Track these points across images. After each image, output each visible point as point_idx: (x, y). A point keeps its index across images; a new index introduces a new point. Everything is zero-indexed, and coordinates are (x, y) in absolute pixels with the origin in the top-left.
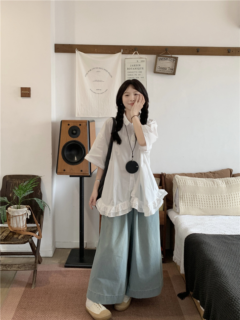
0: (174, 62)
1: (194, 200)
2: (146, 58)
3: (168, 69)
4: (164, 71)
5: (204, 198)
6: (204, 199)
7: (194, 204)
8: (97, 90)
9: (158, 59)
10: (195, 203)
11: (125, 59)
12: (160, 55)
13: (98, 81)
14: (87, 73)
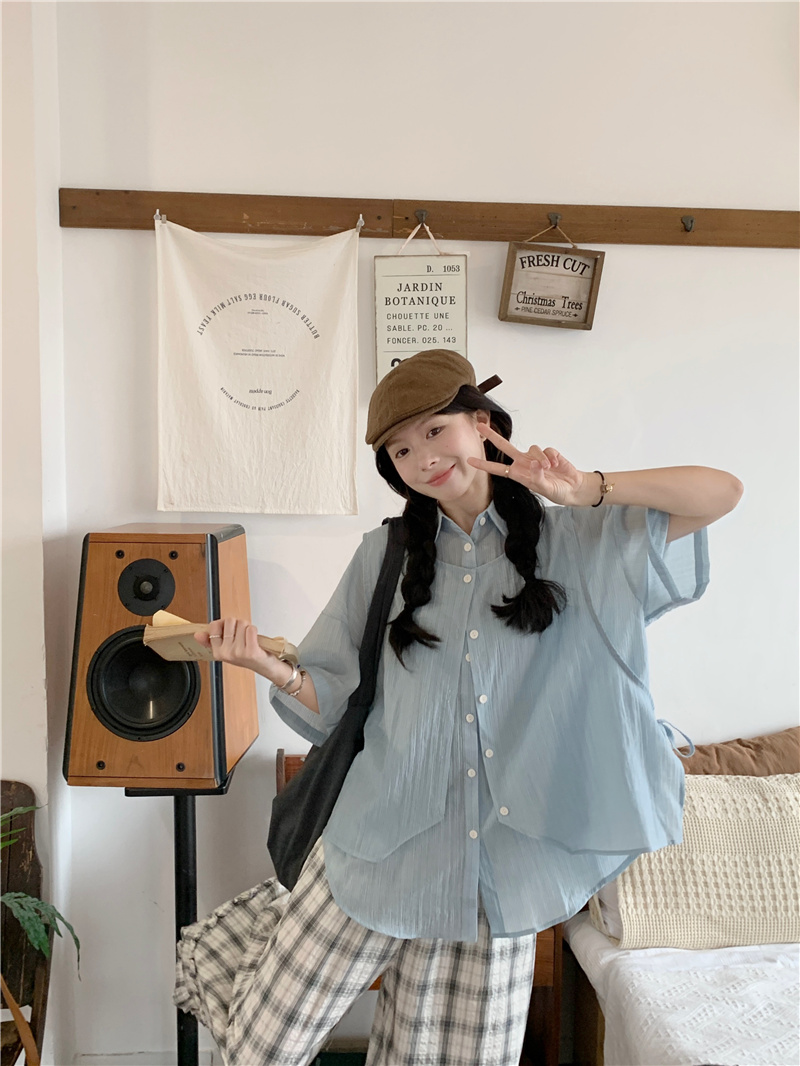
0: (588, 272)
1: (685, 883)
2: (468, 254)
3: (559, 303)
4: (546, 312)
5: (728, 870)
6: (725, 874)
7: (682, 900)
8: (251, 391)
9: (518, 261)
10: (686, 894)
11: (375, 257)
12: (526, 242)
13: (258, 353)
14: (207, 320)
